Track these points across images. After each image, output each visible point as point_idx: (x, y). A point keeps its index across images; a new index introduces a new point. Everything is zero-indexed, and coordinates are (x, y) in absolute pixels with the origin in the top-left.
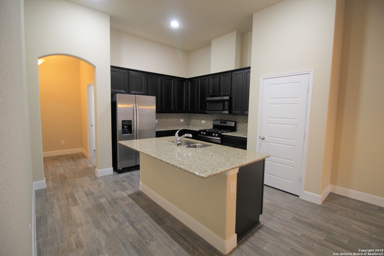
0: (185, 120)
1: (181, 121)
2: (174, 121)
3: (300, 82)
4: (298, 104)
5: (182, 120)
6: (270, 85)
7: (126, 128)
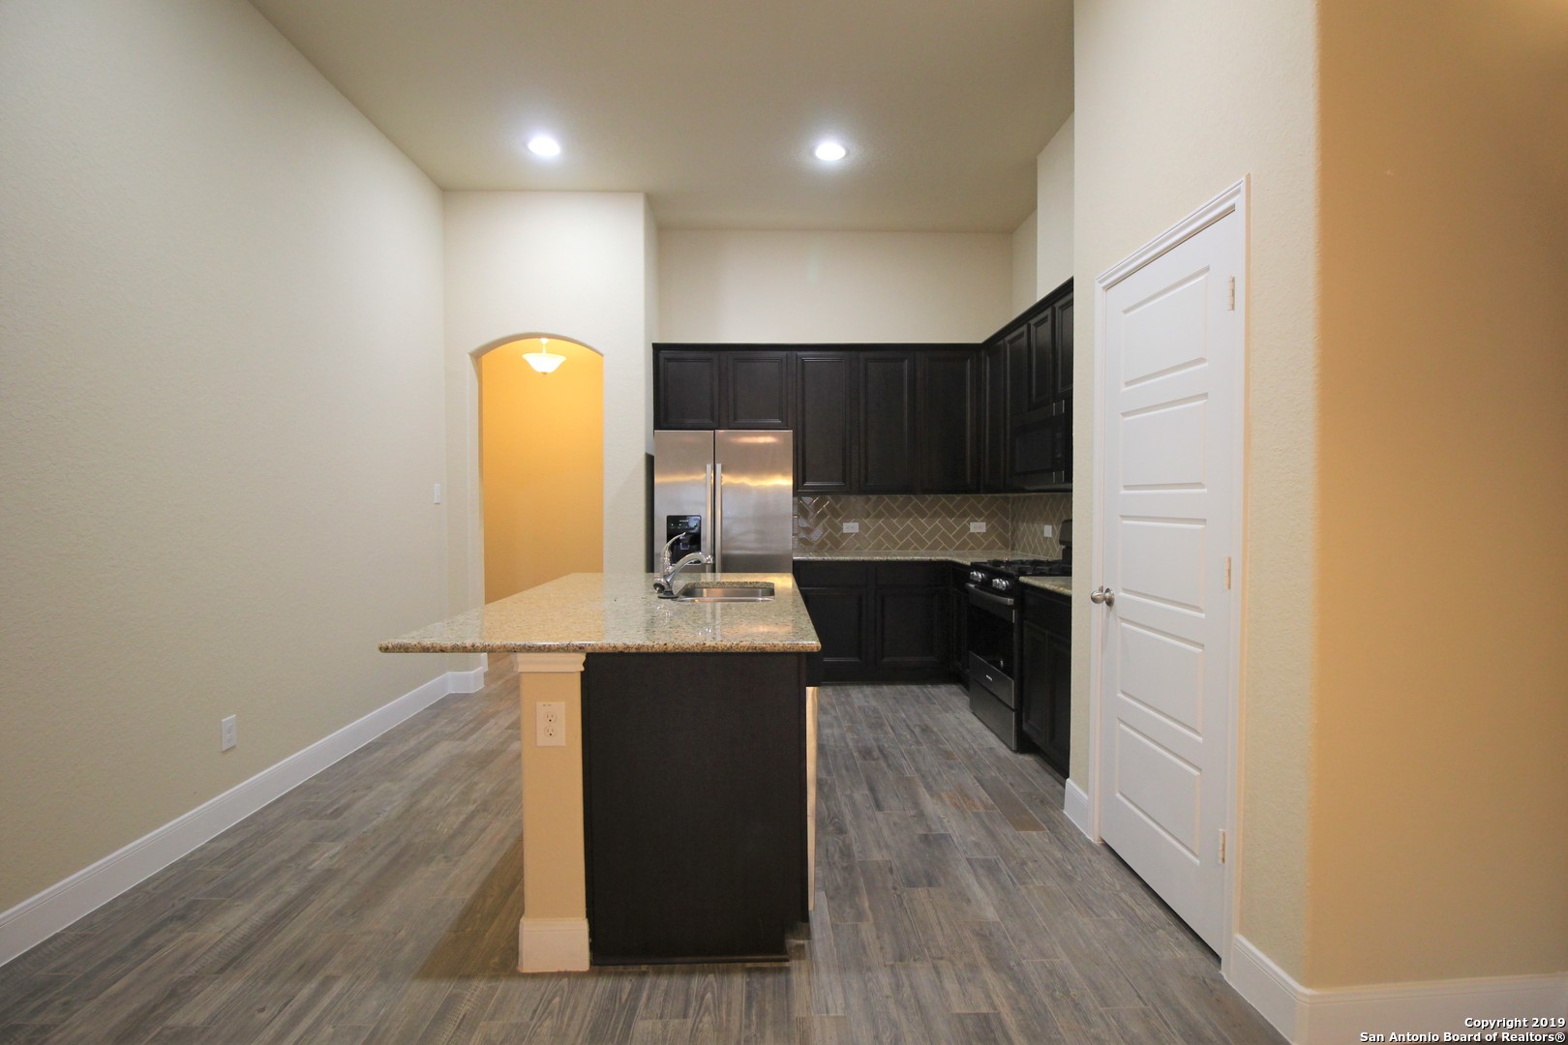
0: (993, 527)
1: (972, 530)
2: (937, 529)
3: (1207, 269)
4: (1205, 395)
5: (978, 527)
6: (1126, 312)
7: (687, 542)
